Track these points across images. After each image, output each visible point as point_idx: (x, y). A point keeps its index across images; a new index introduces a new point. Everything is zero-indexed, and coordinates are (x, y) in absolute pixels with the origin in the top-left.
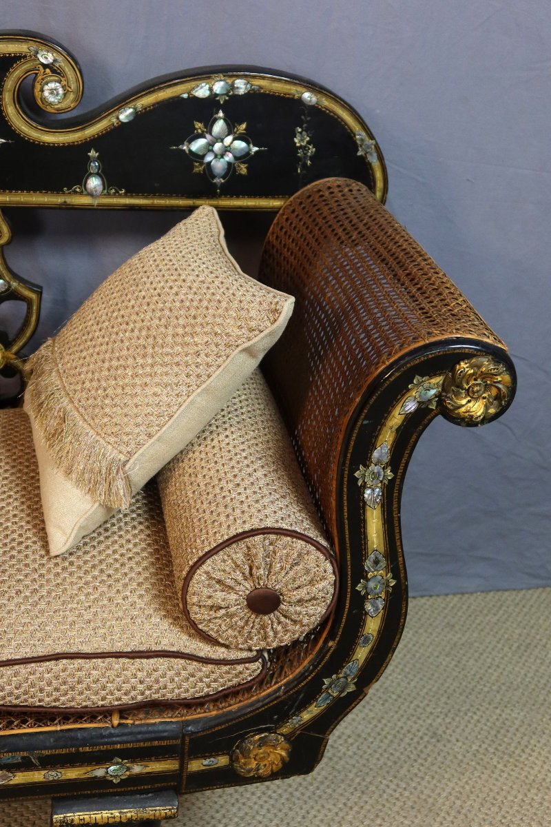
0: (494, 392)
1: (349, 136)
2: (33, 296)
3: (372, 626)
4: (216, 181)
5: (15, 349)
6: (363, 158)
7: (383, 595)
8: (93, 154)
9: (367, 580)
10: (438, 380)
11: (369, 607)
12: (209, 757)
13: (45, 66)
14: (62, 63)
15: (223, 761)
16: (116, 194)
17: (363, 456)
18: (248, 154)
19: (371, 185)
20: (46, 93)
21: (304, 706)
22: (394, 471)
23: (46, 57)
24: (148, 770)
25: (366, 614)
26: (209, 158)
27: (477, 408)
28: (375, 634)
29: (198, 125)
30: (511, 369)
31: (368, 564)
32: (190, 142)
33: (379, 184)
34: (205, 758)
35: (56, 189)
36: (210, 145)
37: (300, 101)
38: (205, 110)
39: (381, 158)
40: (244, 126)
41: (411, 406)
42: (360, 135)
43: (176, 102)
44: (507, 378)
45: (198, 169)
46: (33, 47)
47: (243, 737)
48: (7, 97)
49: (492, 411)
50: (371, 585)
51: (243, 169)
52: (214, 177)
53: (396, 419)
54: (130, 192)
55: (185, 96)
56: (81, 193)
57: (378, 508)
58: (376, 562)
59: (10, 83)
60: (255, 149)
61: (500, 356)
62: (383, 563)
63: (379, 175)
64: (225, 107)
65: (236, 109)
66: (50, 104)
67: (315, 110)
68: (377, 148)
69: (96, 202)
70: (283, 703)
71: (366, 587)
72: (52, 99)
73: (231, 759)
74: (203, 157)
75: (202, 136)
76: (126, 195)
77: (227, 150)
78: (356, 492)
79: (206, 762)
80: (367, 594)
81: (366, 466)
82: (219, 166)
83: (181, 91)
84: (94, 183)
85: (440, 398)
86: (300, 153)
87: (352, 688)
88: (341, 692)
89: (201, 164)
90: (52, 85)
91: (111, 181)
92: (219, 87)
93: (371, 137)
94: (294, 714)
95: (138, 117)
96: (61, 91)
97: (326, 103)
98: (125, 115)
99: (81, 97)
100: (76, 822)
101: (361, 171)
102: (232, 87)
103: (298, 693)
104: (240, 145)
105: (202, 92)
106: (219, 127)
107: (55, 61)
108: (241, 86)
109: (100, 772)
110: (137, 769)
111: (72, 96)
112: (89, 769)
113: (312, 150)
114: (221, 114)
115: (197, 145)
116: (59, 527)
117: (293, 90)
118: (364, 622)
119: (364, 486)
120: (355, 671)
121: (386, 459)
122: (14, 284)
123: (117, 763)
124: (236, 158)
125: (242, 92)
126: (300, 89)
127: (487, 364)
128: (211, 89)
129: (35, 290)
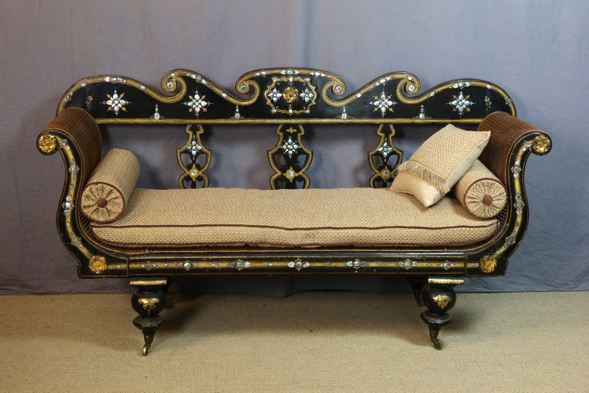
0: (546, 145)
1: (502, 99)
2: (400, 153)
3: (519, 219)
4: (460, 114)
5: (393, 172)
6: (507, 105)
7: (521, 209)
8: (422, 106)
9: (516, 202)
10: (531, 142)
11: (517, 212)
12: (474, 263)
13: (410, 81)
14: (415, 80)
15: (477, 265)
16: (429, 119)
17: (513, 164)
18: (470, 105)
19: (511, 113)
20: (409, 89)
21: (500, 247)
22: (522, 168)
23: (410, 78)
24: (455, 266)
25: (517, 215)
26: (457, 107)
27: (542, 149)
28: (520, 222)
29: (454, 96)
30: (550, 139)
31: (516, 198)
32: (452, 102)
33: (514, 114)
34: (472, 263)
35: (410, 117)
36: (458, 103)
37: (486, 88)
38: (456, 92)
39: (513, 105)
40: (469, 96)
41: (524, 149)
42: (506, 98)
43: (448, 89)
44: (548, 141)
45: (454, 110)
46: (406, 75)
47: (482, 256)
48: (398, 90)
49: (546, 150)
50: (518, 205)
51: (469, 110)
52: (459, 112)
53: (521, 153)
54: (433, 118)
55: (451, 88)
56: (418, 119)
57: (518, 179)
58: (519, 197)
59: (399, 86)
60: (472, 103)
61: (546, 135)
62: (521, 198)
63: (513, 110)
64: (463, 91)
65: (466, 91)
66: (410, 92)
67: (491, 90)
68: (512, 102)
69: (422, 121)
70: (494, 245)
71: (516, 206)
72: (411, 90)
73: (480, 265)
74: (456, 106)
75: (455, 100)
76: (431, 119)
77: (463, 104)
78: (512, 174)
79: (472, 264)
80: (517, 208)
81: (514, 167)
82: (461, 109)
83: (449, 86)
84: (421, 116)
85: (532, 147)
86: (487, 104)
87: (514, 242)
88: (511, 243)
89: (455, 108)
90: (411, 86)
91: (427, 114)
92: (461, 85)
93: (510, 98)
94: (498, 250)
95: (436, 95)
96: (414, 88)
97: (494, 88)
98: (432, 94)
99: (419, 89)
100: (435, 282)
101: (507, 109)
102: (465, 84)
103: (498, 242)
104: (467, 102)
105: (456, 86)
106: (461, 97)
107: (413, 79)
108: (468, 84)
109: (441, 265)
110: (452, 265)
111: (417, 89)
112: (439, 264)
113: (491, 103)
114: (461, 93)
115: (454, 103)
116: (428, 198)
117: (484, 84)
118: (517, 217)
119: (514, 173)
120: (515, 235)
121: (519, 165)
122: (395, 149)
123: (447, 263)
124: (466, 106)
125: (468, 86)
126: (486, 84)
127: (543, 137)
128: (458, 85)
129: (402, 152)
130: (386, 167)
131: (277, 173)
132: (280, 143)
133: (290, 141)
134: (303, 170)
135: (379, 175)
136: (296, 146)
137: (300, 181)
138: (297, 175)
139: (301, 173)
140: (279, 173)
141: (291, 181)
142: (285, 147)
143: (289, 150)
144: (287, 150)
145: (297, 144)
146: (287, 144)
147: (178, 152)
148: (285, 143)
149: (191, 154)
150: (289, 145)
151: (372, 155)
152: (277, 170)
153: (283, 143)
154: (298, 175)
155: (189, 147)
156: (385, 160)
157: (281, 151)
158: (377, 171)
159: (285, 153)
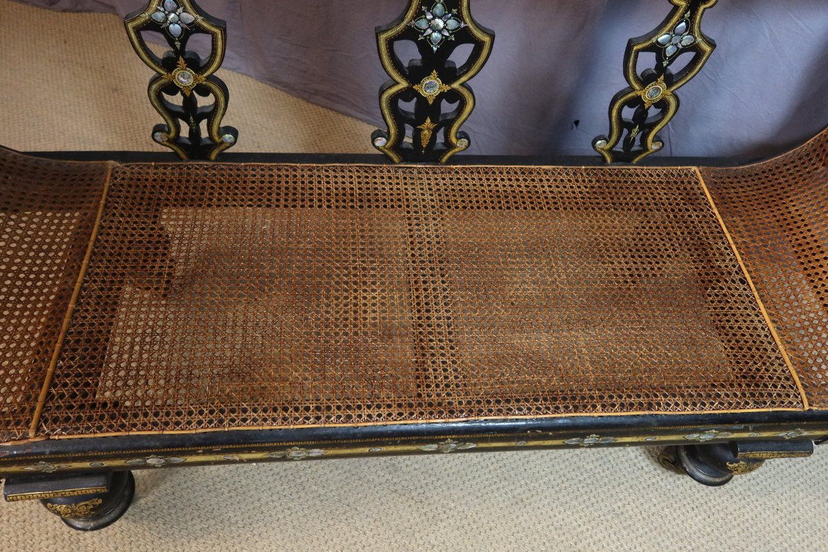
2: (707, 48)
109: (782, 434)
112: (778, 433)
122: (699, 39)
123: (796, 431)
129: (712, 45)
130: (662, 77)
131: (397, 83)
132: (410, 13)
133: (439, 8)
134: (463, 79)
135: (639, 93)
136: (452, 24)
137: (451, 101)
138: (446, 88)
139: (456, 85)
140: (403, 84)
141: (431, 102)
142: (423, 24)
143: (434, 31)
144: (429, 31)
145: (459, 17)
146: (429, 17)
147: (130, 26)
148: (424, 13)
149: (166, 32)
150: (434, 18)
151: (638, 51)
152: (397, 78)
153: (419, 14)
154: (449, 88)
155: (160, 16)
156: (665, 64)
157: (411, 34)
158: (636, 86)
159: (421, 38)
